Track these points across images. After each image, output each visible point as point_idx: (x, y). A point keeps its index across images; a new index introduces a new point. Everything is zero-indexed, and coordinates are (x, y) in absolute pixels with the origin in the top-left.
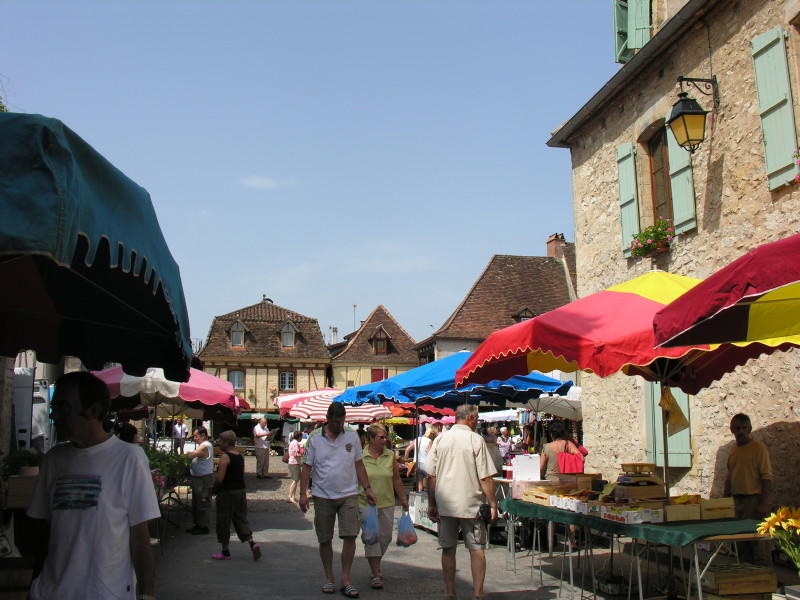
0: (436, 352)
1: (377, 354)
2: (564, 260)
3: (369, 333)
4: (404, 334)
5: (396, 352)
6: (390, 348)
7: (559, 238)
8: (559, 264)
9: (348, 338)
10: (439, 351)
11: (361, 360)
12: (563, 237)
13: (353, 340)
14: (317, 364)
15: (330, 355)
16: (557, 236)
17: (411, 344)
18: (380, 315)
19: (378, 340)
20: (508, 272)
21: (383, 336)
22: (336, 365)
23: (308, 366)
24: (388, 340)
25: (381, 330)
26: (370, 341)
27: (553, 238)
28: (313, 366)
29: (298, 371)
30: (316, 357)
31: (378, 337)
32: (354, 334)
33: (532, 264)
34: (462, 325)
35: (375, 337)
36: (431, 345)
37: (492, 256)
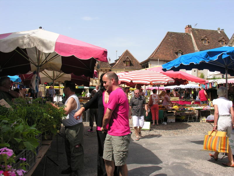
0: (149, 65)
1: (126, 66)
2: (191, 34)
3: (123, 59)
4: (135, 60)
5: (133, 65)
6: (131, 64)
7: (189, 27)
8: (190, 36)
9: (116, 61)
10: (150, 64)
11: (121, 68)
12: (191, 26)
13: (118, 61)
14: (106, 70)
15: (111, 67)
16: (189, 26)
17: (138, 63)
18: (127, 53)
19: (127, 61)
20: (173, 38)
21: (129, 60)
22: (113, 70)
23: (103, 70)
24: (130, 61)
25: (128, 58)
26: (124, 62)
27: (188, 26)
28: (105, 70)
29: (100, 72)
30: (106, 67)
31: (127, 60)
32: (118, 60)
33: (180, 35)
34: (158, 55)
35: (126, 60)
36: (147, 62)
37: (167, 32)
